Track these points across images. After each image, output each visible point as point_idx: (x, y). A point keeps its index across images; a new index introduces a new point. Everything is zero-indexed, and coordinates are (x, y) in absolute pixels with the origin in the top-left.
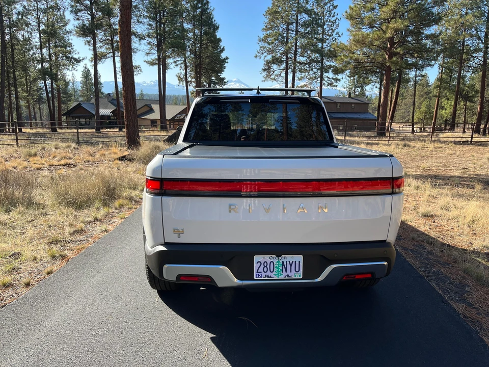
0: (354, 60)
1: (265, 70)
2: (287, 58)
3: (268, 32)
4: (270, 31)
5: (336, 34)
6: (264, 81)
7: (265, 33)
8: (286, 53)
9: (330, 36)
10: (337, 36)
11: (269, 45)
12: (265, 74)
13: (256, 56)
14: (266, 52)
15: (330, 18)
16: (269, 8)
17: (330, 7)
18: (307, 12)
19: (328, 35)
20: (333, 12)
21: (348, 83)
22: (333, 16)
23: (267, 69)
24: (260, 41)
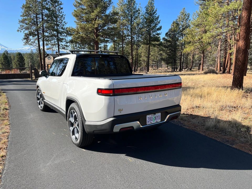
0: (81, 37)
1: (25, 39)
2: (38, 33)
3: (25, 18)
4: (26, 17)
5: (64, 23)
6: (25, 45)
7: (22, 18)
8: (37, 30)
9: (60, 23)
10: (65, 23)
11: (27, 25)
12: (25, 41)
13: (18, 31)
14: (24, 28)
15: (59, 14)
16: (24, 4)
17: (59, 8)
18: (47, 9)
19: (59, 22)
20: (60, 11)
21: (71, 48)
22: (61, 13)
23: (27, 38)
24: (20, 22)
